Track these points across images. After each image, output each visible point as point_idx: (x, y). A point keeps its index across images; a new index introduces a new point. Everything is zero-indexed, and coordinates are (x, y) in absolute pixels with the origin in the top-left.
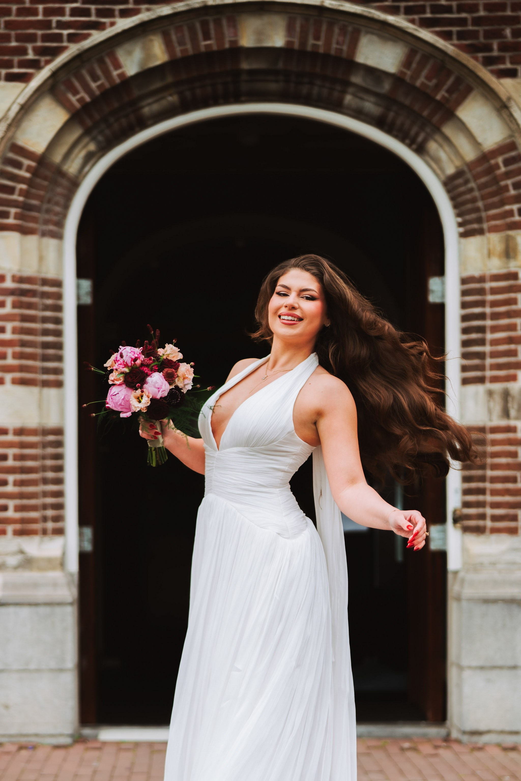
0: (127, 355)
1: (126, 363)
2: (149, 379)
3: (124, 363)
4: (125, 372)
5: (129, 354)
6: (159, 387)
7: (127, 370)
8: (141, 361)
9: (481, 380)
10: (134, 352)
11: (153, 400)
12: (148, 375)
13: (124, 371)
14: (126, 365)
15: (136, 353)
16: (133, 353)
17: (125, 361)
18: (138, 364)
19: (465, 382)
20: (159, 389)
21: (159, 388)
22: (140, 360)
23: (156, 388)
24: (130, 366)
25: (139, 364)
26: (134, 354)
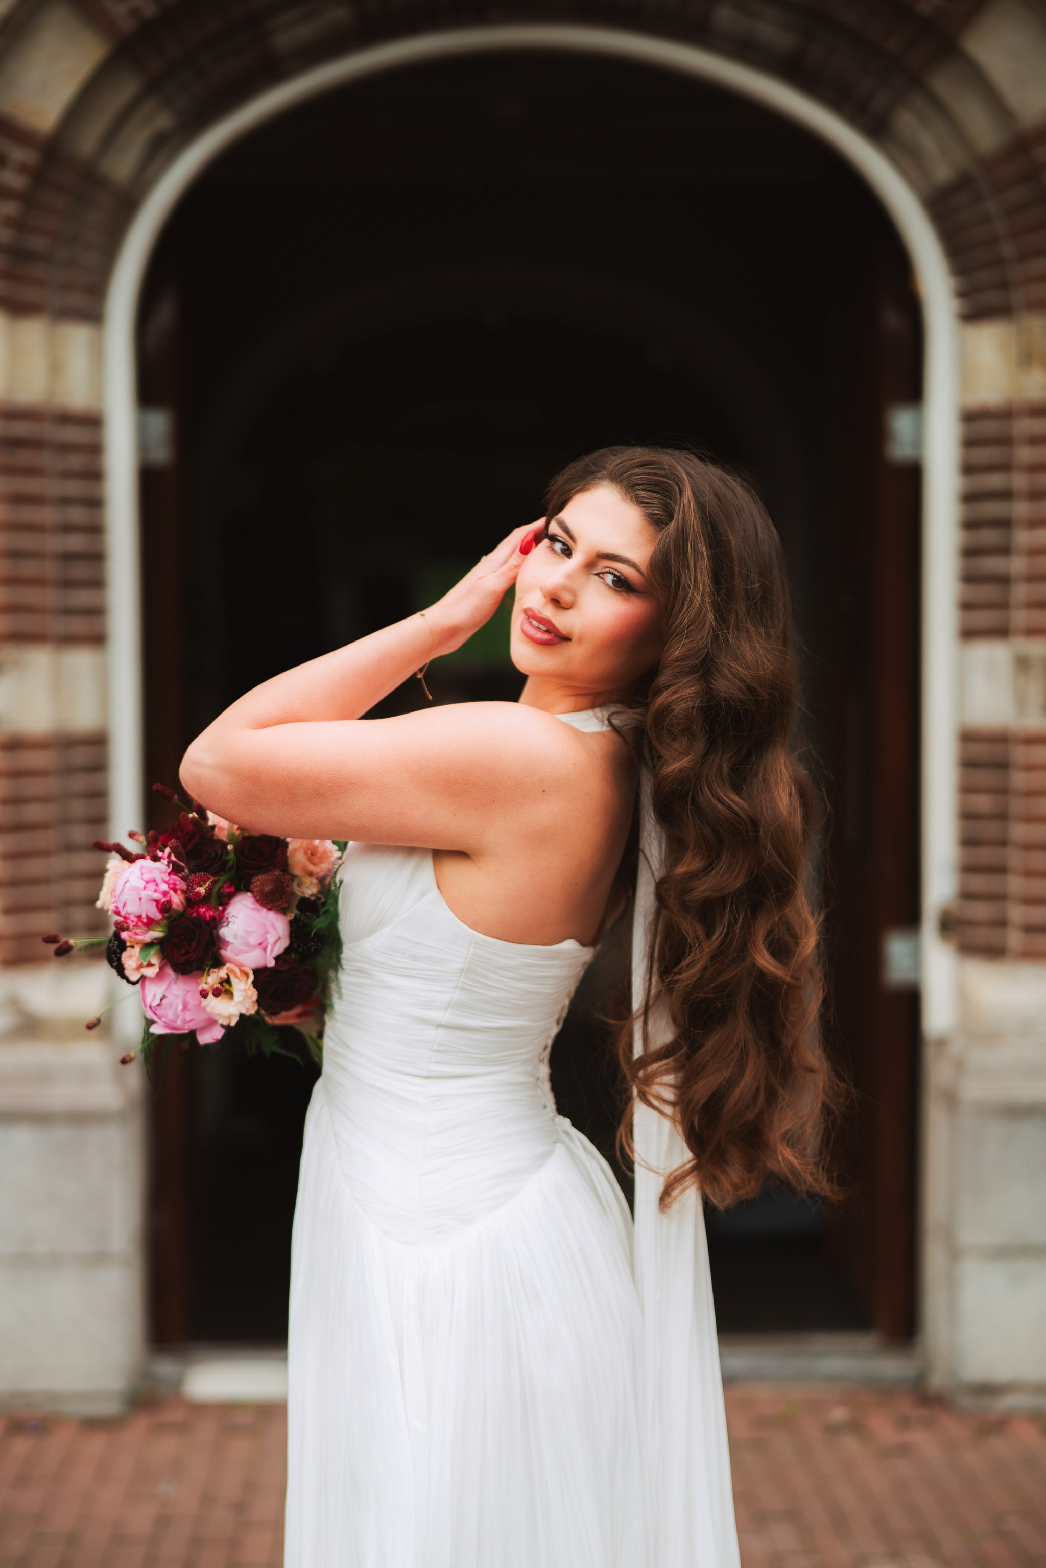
0: (140, 899)
1: (148, 917)
2: (225, 932)
3: (142, 922)
4: (156, 939)
5: (144, 894)
6: (259, 940)
7: (157, 933)
8: (183, 892)
9: (1001, 632)
10: (154, 881)
11: (262, 978)
12: (218, 921)
13: (152, 938)
14: (150, 923)
15: (159, 880)
16: (151, 886)
17: (144, 916)
18: (178, 905)
19: (968, 634)
20: (264, 945)
21: (261, 944)
22: (179, 892)
23: (253, 947)
24: (161, 920)
25: (181, 905)
26: (157, 885)
